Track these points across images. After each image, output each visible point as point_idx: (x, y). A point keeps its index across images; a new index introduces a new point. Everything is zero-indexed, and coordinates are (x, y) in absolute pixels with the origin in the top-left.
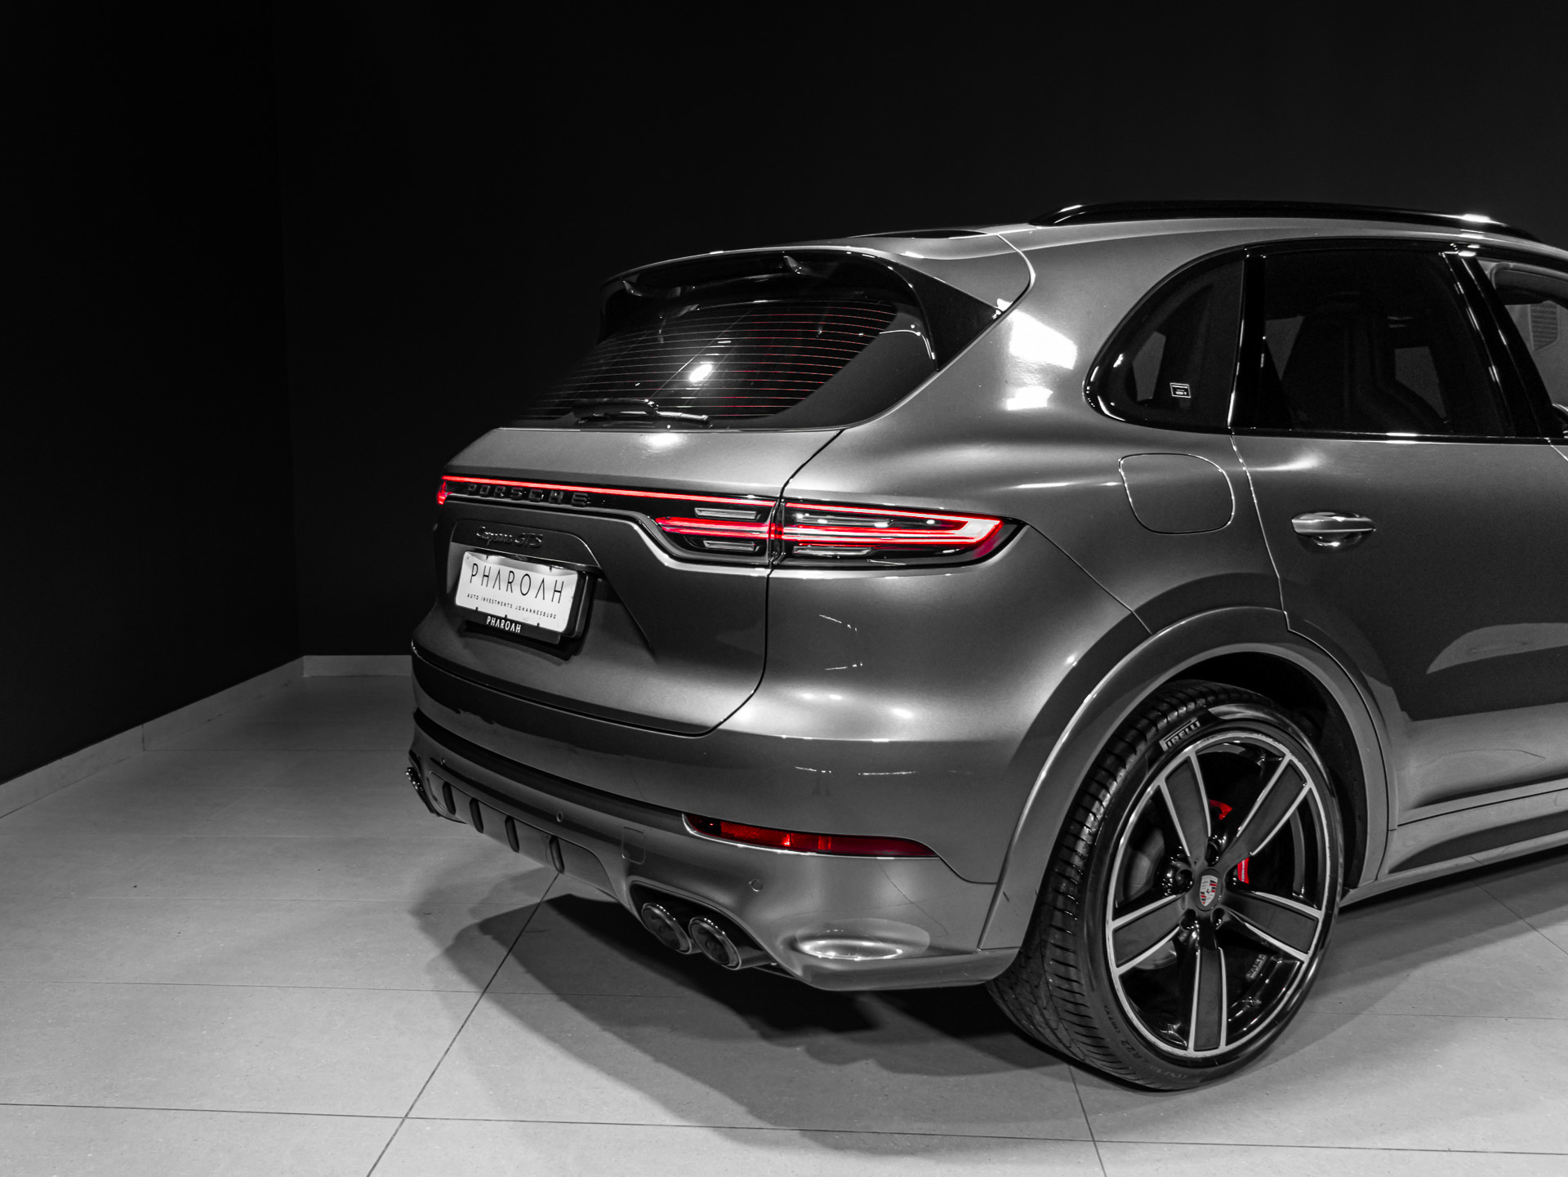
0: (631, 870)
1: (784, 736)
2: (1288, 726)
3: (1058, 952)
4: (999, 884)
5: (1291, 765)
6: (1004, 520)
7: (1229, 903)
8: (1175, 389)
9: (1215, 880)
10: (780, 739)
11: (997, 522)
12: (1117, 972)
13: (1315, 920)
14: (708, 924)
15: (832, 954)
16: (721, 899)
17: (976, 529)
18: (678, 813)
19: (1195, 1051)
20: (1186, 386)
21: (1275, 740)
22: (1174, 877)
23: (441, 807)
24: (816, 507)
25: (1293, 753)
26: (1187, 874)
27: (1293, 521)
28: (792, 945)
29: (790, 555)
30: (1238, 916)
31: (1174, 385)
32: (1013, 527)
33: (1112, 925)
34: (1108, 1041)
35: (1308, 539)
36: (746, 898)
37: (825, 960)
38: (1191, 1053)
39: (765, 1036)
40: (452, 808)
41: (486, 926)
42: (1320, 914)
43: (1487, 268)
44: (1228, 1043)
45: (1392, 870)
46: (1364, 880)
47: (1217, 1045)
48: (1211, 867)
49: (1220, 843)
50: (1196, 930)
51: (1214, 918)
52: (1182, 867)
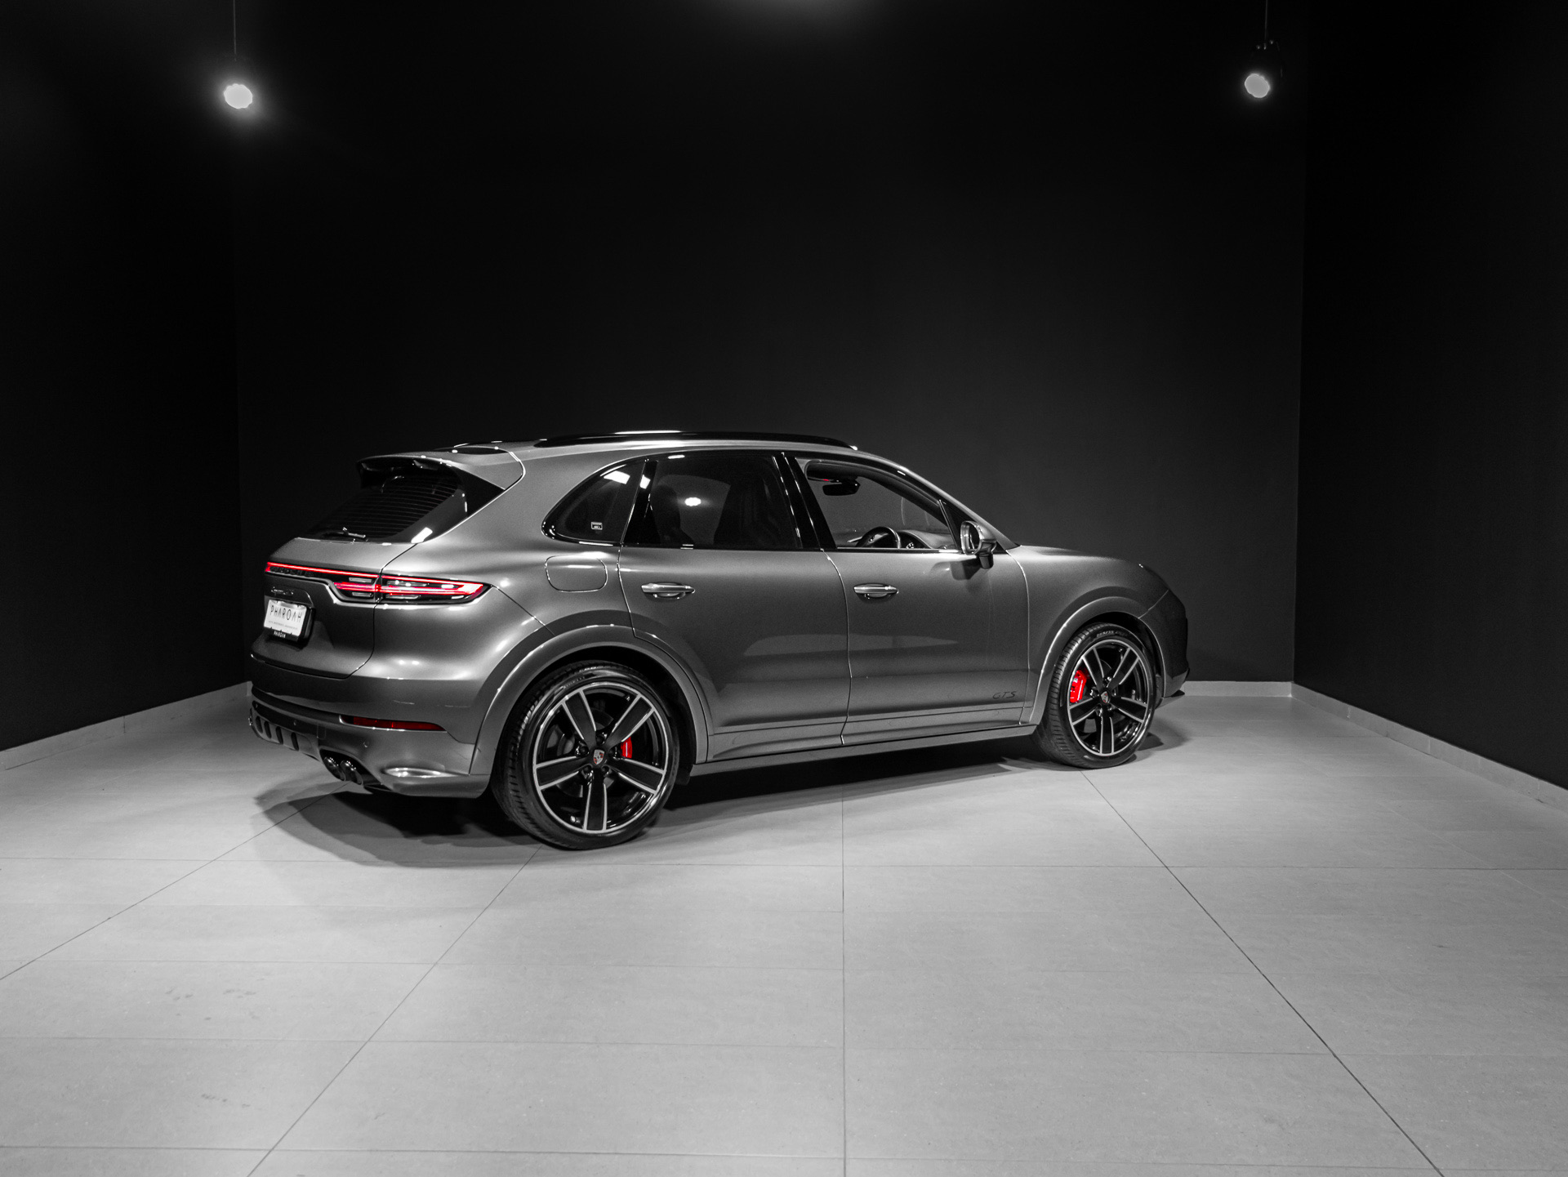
0: (320, 743)
1: (388, 678)
2: (639, 681)
3: (511, 778)
4: (476, 744)
5: (641, 700)
6: (484, 584)
7: (608, 763)
8: (593, 526)
9: (603, 752)
10: (385, 680)
11: (479, 586)
12: (539, 789)
13: (661, 775)
14: (348, 764)
15: (405, 774)
16: (352, 751)
17: (470, 588)
18: (338, 715)
19: (588, 829)
20: (600, 524)
21: (631, 687)
22: (579, 750)
23: (264, 735)
24: (405, 579)
25: (642, 693)
26: (586, 748)
27: (643, 587)
28: (383, 771)
29: (385, 599)
30: (616, 769)
31: (593, 523)
32: (486, 587)
33: (536, 767)
34: (537, 820)
35: (650, 594)
36: (363, 752)
37: (401, 778)
38: (585, 830)
39: (406, 837)
40: (281, 741)
41: (293, 803)
42: (663, 772)
43: (803, 463)
44: (607, 828)
45: (714, 757)
46: (698, 760)
47: (601, 828)
48: (599, 746)
49: (605, 735)
50: (591, 775)
51: (603, 770)
52: (583, 745)
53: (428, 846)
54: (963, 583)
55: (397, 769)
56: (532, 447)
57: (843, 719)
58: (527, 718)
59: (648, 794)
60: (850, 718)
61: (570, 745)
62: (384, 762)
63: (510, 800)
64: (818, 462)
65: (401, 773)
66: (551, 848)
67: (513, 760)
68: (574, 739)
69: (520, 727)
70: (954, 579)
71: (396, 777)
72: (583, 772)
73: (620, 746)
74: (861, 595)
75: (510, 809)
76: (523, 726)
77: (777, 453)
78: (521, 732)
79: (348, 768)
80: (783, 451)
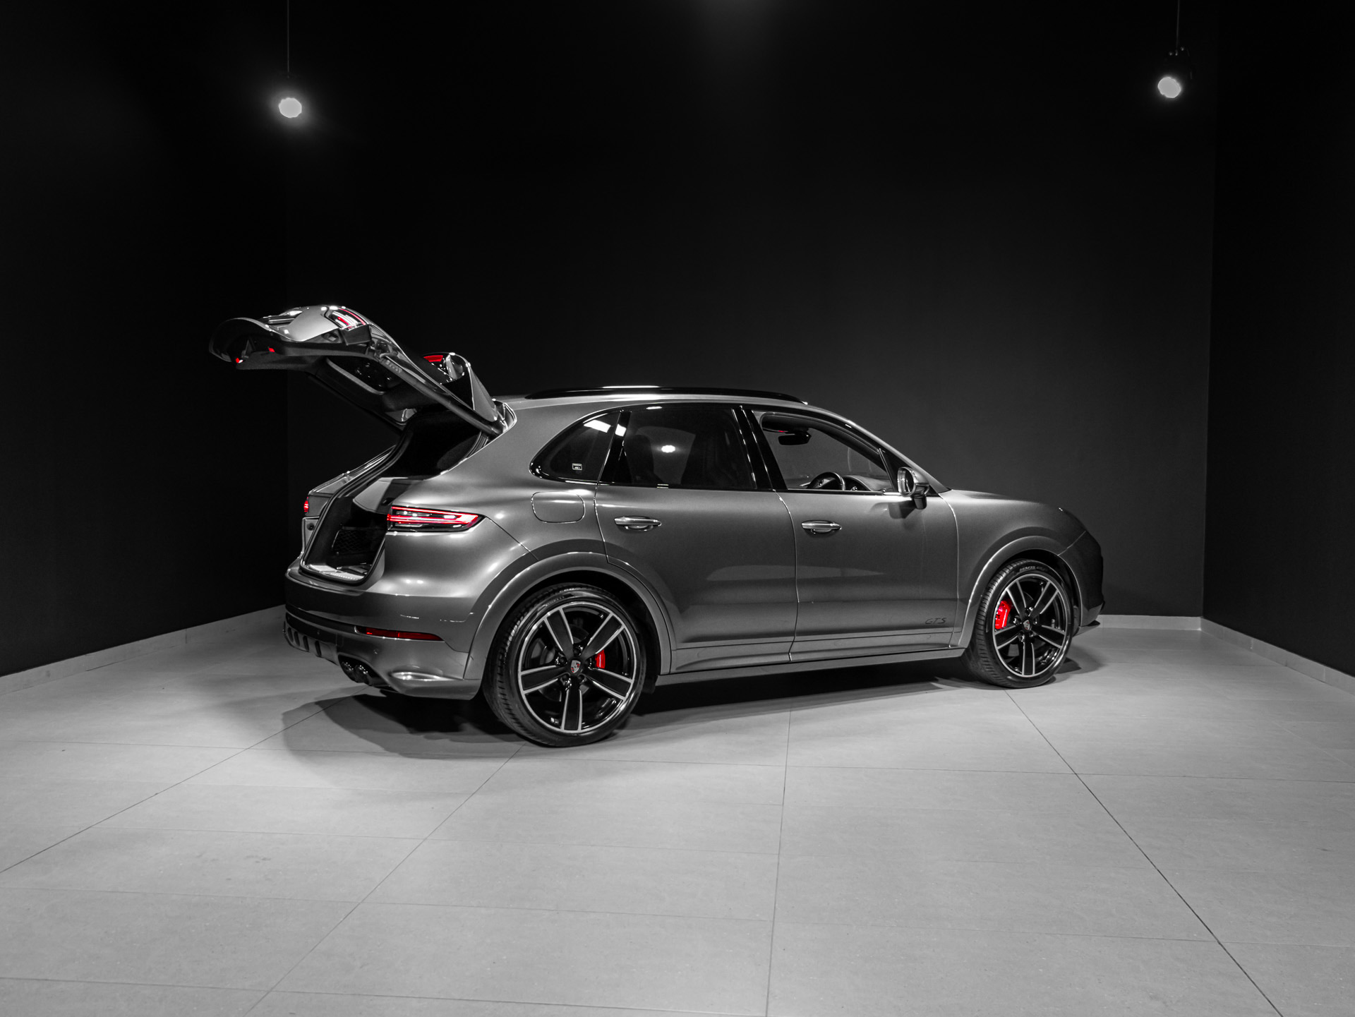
0: (338, 650)
1: (397, 595)
2: (611, 602)
3: (499, 683)
4: (469, 653)
5: (613, 617)
6: (479, 515)
7: (584, 672)
8: (574, 466)
9: (580, 663)
10: (394, 596)
11: (475, 516)
12: (523, 693)
13: (629, 684)
14: (361, 668)
15: (409, 678)
16: (365, 658)
17: (467, 518)
18: (353, 626)
19: (565, 729)
20: (580, 465)
21: (604, 606)
22: (559, 660)
24: (412, 510)
25: (613, 612)
26: (565, 659)
27: (616, 520)
28: (390, 675)
29: (394, 527)
30: (590, 678)
31: (573, 464)
32: (481, 518)
33: (520, 674)
34: (521, 720)
35: (622, 526)
36: (374, 658)
37: (406, 681)
38: (562, 730)
39: (411, 733)
42: (632, 681)
43: (759, 415)
44: (582, 729)
45: (677, 669)
46: (662, 672)
47: (576, 729)
48: (576, 657)
49: (582, 648)
50: (569, 682)
51: (580, 678)
52: (562, 656)
53: (430, 741)
54: (899, 521)
55: (403, 673)
56: (524, 399)
57: (791, 638)
58: (513, 631)
59: (618, 700)
60: (797, 638)
61: (551, 656)
62: (391, 667)
63: (498, 702)
64: (772, 414)
65: (406, 677)
66: (532, 744)
67: (501, 667)
68: (554, 651)
69: (508, 639)
70: (891, 518)
71: (402, 680)
72: (561, 679)
73: (595, 657)
74: (808, 530)
75: (499, 711)
76: (510, 639)
77: (736, 406)
78: (509, 644)
79: (361, 672)
80: (741, 404)
